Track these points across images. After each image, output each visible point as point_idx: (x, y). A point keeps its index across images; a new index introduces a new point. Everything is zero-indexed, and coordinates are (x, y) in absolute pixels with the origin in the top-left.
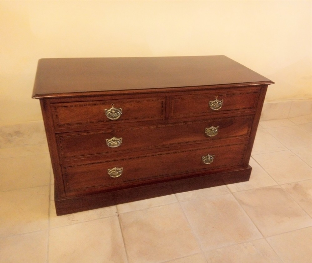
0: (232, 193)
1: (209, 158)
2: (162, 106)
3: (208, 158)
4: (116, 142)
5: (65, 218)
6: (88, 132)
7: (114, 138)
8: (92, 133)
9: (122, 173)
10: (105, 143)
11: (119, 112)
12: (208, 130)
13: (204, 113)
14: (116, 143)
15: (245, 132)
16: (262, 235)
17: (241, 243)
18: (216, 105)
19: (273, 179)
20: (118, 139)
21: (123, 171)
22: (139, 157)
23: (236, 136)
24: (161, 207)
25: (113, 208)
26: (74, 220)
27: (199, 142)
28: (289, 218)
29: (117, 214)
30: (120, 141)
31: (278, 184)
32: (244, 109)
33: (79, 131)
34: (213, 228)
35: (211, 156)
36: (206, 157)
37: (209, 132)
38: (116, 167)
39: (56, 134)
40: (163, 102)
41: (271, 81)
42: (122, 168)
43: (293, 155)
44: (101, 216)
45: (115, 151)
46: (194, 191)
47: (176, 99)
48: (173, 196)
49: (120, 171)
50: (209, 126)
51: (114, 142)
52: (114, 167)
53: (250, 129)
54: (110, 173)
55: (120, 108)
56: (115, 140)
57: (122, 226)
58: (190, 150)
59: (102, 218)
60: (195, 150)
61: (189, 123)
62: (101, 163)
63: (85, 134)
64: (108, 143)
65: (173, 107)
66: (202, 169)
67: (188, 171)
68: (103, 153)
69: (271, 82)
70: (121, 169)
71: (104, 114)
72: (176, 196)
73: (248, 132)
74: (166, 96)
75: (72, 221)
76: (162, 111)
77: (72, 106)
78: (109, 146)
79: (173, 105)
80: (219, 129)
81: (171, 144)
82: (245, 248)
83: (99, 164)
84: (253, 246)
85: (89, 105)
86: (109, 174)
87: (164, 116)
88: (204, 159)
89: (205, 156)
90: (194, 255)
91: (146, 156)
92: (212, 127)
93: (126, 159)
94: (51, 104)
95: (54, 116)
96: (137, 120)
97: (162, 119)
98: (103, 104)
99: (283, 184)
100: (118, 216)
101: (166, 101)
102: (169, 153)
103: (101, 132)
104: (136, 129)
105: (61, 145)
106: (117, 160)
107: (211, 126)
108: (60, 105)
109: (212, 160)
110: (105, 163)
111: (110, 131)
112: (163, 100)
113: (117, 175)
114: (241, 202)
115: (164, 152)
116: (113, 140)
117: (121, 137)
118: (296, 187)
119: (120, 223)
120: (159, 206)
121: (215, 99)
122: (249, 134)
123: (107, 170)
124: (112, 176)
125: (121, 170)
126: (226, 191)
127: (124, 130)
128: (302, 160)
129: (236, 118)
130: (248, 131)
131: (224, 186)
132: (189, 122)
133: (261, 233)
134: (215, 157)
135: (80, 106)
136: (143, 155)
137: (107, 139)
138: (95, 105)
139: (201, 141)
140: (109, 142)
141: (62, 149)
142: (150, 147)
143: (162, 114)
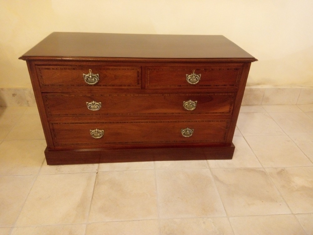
0: (210, 169)
1: (188, 131)
2: (138, 76)
3: (186, 131)
5: (53, 168)
6: (70, 94)
7: (93, 102)
8: (73, 95)
10: (85, 105)
11: (96, 78)
12: (186, 104)
13: (181, 86)
14: (96, 107)
15: (226, 109)
16: (226, 213)
17: (200, 218)
18: (193, 79)
19: (259, 161)
20: (97, 103)
21: (103, 134)
22: (118, 123)
23: (217, 113)
24: (137, 171)
25: (96, 166)
26: (60, 171)
27: (178, 115)
28: (263, 202)
29: (97, 171)
30: (99, 105)
31: (262, 166)
32: (224, 85)
33: (62, 93)
34: (179, 198)
35: (191, 130)
37: (187, 105)
38: (98, 129)
39: (42, 93)
40: (138, 71)
41: (254, 58)
42: (103, 131)
43: (289, 141)
44: (83, 171)
45: (96, 114)
46: (173, 161)
47: (151, 70)
48: (152, 163)
49: (101, 133)
50: (187, 100)
51: (94, 106)
52: (96, 129)
53: (232, 107)
55: (98, 74)
56: (94, 104)
57: (96, 182)
58: (169, 122)
59: (82, 173)
60: (174, 122)
61: (166, 95)
62: (83, 123)
63: (67, 95)
64: (88, 106)
65: (148, 78)
67: (167, 142)
68: (85, 115)
69: (254, 60)
71: (83, 78)
72: (154, 163)
73: (230, 110)
74: (141, 66)
75: (59, 171)
76: (138, 80)
77: (53, 69)
78: (89, 109)
79: (149, 75)
80: (197, 104)
81: (149, 114)
82: (204, 223)
84: (213, 222)
85: (69, 69)
86: (91, 134)
87: (140, 85)
88: (183, 132)
89: (184, 129)
90: (150, 220)
91: (125, 122)
92: (190, 101)
93: (106, 123)
94: (36, 66)
95: (39, 77)
96: (114, 87)
97: (139, 89)
98: (82, 69)
99: (268, 168)
100: (97, 173)
101: (141, 71)
103: (81, 95)
104: (114, 95)
105: (47, 103)
106: (98, 123)
108: (44, 67)
109: (191, 134)
110: (88, 124)
111: (89, 95)
112: (138, 70)
113: (99, 136)
114: (216, 178)
115: (143, 121)
116: (93, 104)
117: (100, 102)
118: (281, 173)
119: (96, 179)
120: (136, 170)
121: (193, 73)
122: (231, 113)
123: (89, 131)
124: (93, 137)
126: (205, 166)
127: (103, 95)
128: (298, 146)
129: (216, 94)
130: (230, 108)
131: (205, 161)
132: (165, 93)
133: (226, 212)
134: (194, 131)
135: (61, 69)
136: (122, 121)
138: (74, 69)
139: (179, 113)
140: (90, 105)
141: (48, 107)
142: (128, 114)
143: (138, 84)
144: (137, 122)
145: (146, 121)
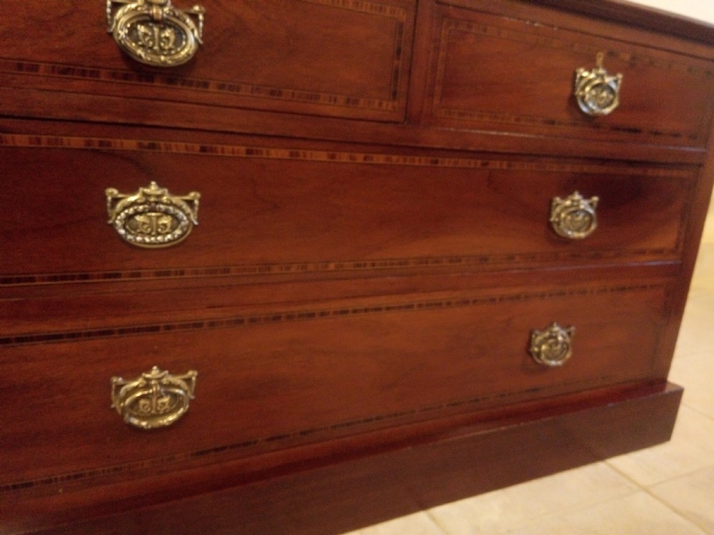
4: (166, 213)
7: (153, 190)
8: (21, 140)
9: (191, 402)
10: (101, 213)
12: (562, 209)
13: (553, 124)
14: (166, 221)
20: (178, 200)
21: (195, 393)
22: (277, 318)
30: (187, 209)
35: (564, 333)
36: (547, 334)
38: (161, 369)
40: (401, 24)
42: (192, 374)
45: (158, 274)
47: (457, 24)
49: (179, 387)
51: (152, 214)
52: (148, 370)
54: (124, 399)
55: (197, 8)
56: (157, 203)
58: (492, 300)
60: (511, 298)
62: (73, 336)
64: (118, 214)
65: (440, 66)
66: (528, 391)
68: (86, 277)
70: (188, 381)
73: (677, 241)
78: (122, 232)
80: (598, 211)
83: (63, 347)
86: (116, 405)
87: (402, 102)
88: (537, 346)
89: (543, 330)
91: (312, 315)
92: (576, 196)
93: (213, 324)
97: (395, 122)
101: (414, 27)
102: (410, 307)
103: (77, 142)
106: (168, 328)
107: (571, 193)
109: (567, 351)
110: (99, 342)
111: (132, 141)
112: (403, 17)
113: (166, 414)
116: (147, 202)
117: (196, 189)
121: (596, 68)
122: (680, 249)
123: (109, 384)
124: (135, 421)
125: (183, 384)
127: (212, 150)
129: (650, 171)
134: (575, 336)
136: (296, 309)
137: (112, 192)
139: (533, 257)
140: (126, 208)
142: (332, 266)
143: (395, 94)
144: (366, 310)
145: (405, 300)
